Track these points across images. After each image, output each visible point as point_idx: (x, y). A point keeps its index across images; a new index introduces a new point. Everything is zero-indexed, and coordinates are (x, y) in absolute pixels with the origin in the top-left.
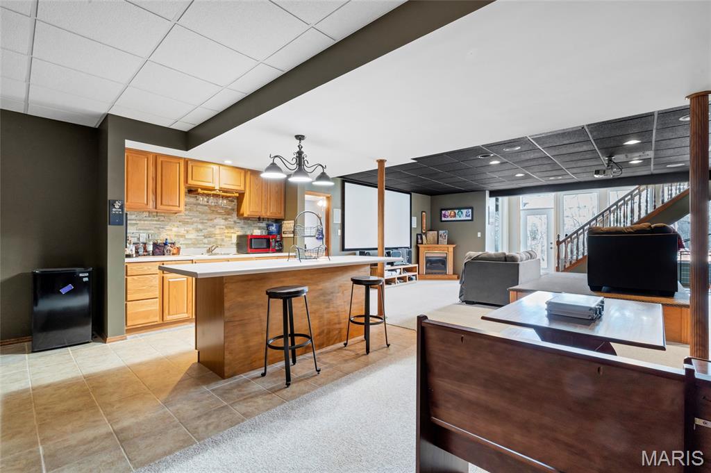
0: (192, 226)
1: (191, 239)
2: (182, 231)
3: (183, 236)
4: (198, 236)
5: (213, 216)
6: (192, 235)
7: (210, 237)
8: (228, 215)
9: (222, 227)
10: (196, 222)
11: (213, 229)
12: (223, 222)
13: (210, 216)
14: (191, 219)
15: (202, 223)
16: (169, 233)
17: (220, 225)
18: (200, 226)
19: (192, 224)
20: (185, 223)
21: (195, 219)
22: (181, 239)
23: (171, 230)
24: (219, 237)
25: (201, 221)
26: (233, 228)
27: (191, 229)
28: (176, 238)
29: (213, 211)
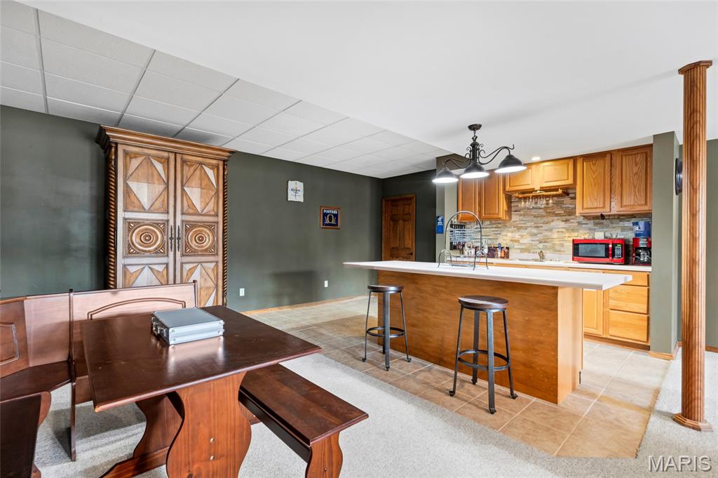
0: (527, 231)
1: (525, 244)
2: (517, 236)
3: (518, 241)
4: (532, 241)
5: (551, 219)
6: (527, 240)
7: (545, 242)
8: (570, 215)
9: (562, 230)
10: (531, 227)
11: (550, 234)
12: (562, 224)
13: (545, 219)
14: (525, 224)
15: (537, 227)
16: (505, 237)
17: (558, 228)
18: (535, 231)
19: (526, 229)
20: (519, 228)
21: (528, 224)
22: (516, 244)
23: (507, 235)
24: (556, 242)
25: (536, 225)
26: (577, 231)
27: (525, 234)
28: (511, 243)
29: (550, 212)
